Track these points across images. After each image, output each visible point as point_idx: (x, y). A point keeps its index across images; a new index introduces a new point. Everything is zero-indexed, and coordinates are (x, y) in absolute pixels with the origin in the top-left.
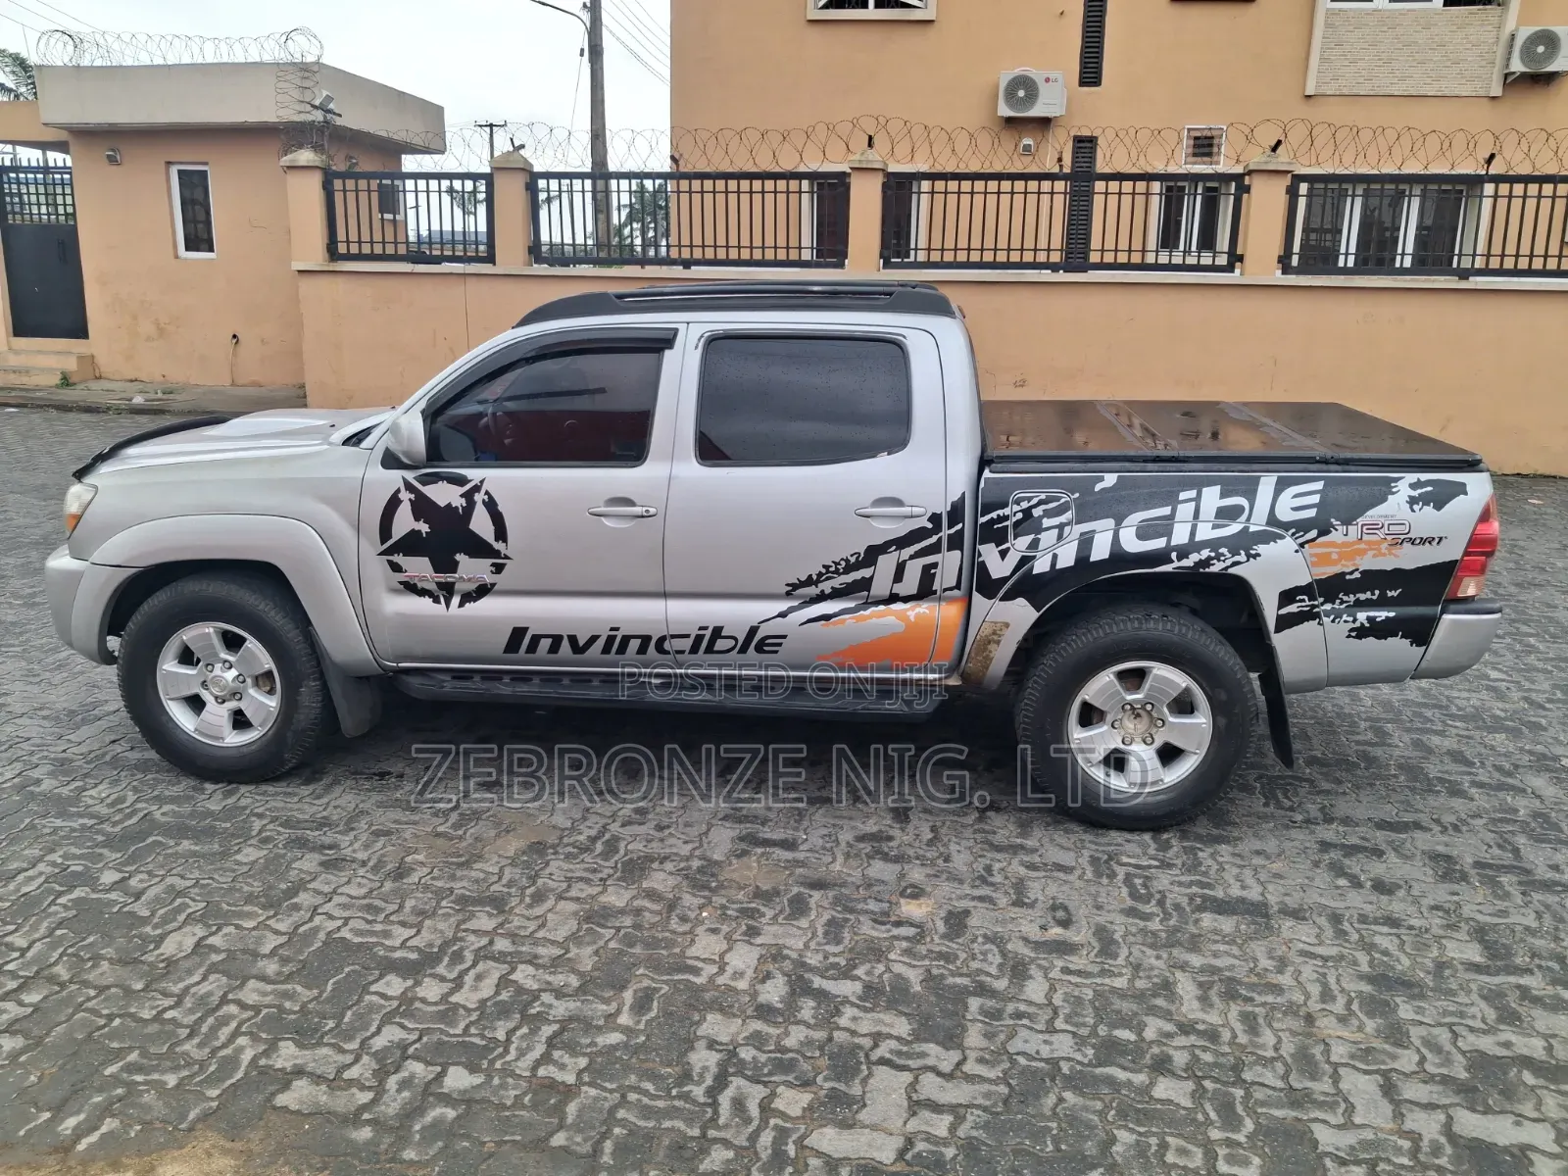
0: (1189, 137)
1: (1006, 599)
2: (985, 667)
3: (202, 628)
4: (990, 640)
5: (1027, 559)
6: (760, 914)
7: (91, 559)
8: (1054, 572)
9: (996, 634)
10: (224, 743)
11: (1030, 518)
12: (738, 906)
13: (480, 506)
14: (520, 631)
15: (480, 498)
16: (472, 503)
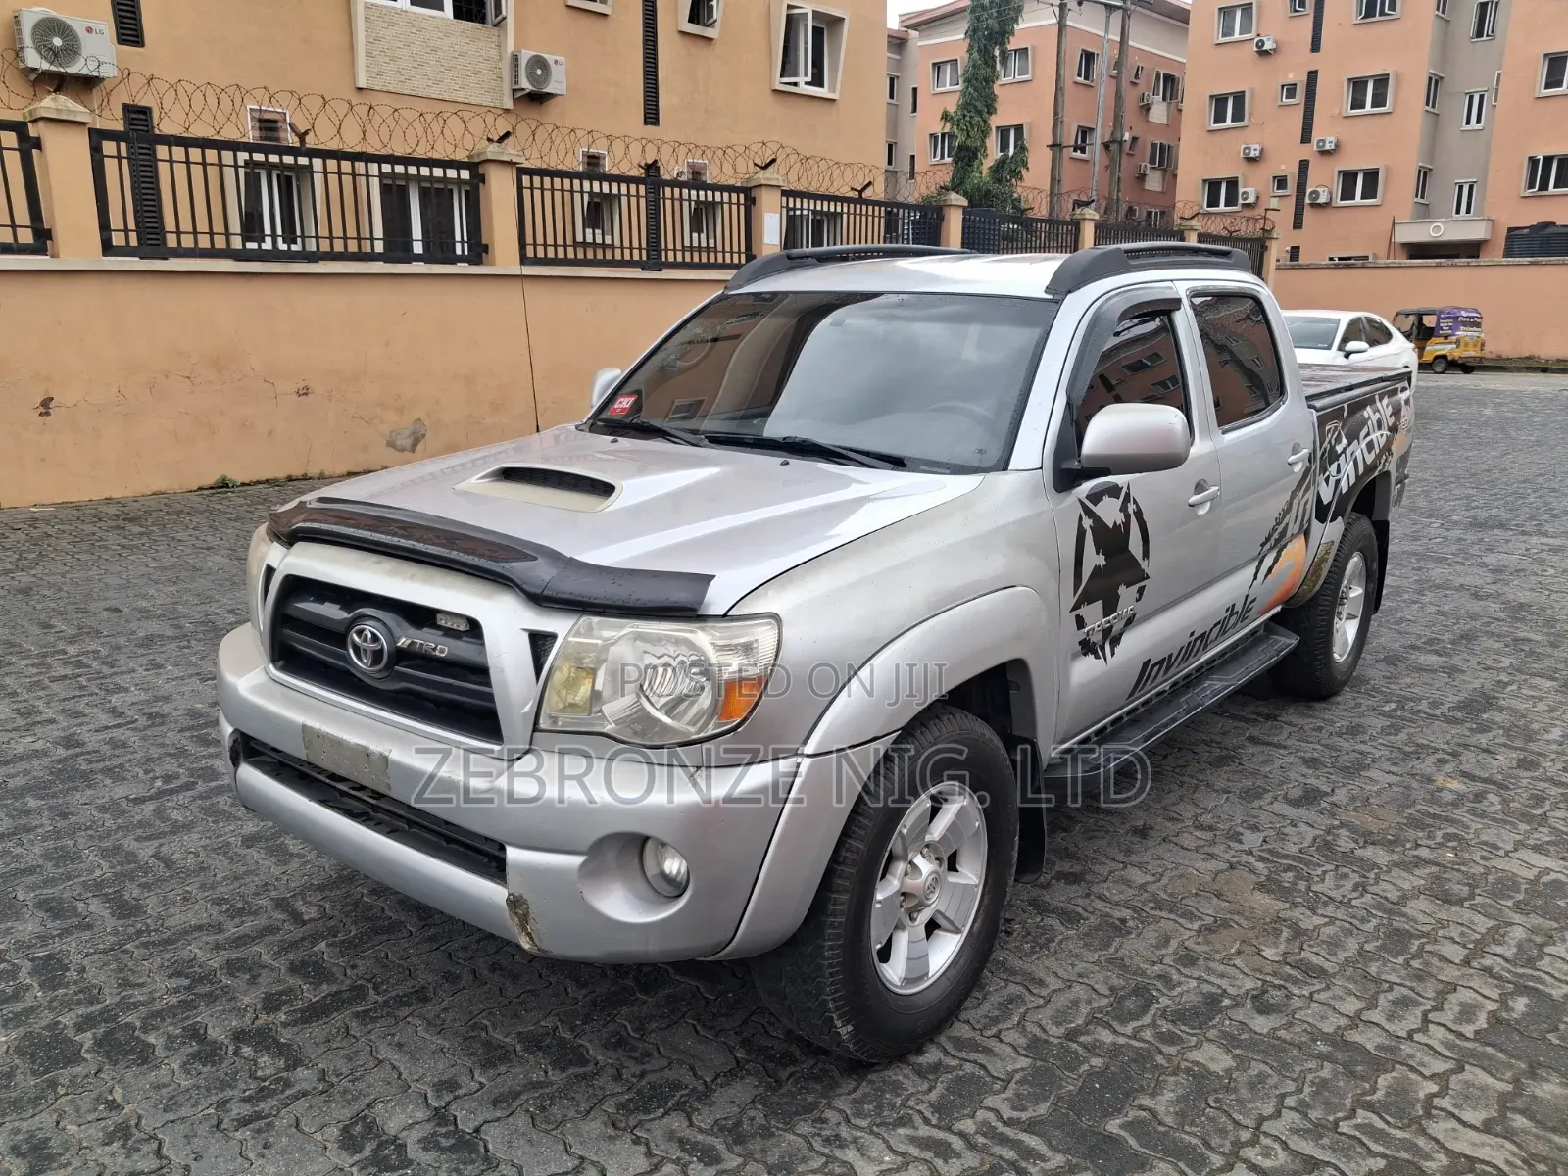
0: (252, 118)
1: (1332, 520)
2: (1314, 586)
3: (923, 803)
4: (1323, 560)
5: (1338, 482)
6: (1455, 834)
7: (809, 748)
8: (1351, 489)
9: (1327, 553)
10: (929, 979)
11: (1332, 448)
12: (1439, 839)
13: (1133, 519)
14: (1146, 664)
15: (1131, 507)
16: (1127, 517)
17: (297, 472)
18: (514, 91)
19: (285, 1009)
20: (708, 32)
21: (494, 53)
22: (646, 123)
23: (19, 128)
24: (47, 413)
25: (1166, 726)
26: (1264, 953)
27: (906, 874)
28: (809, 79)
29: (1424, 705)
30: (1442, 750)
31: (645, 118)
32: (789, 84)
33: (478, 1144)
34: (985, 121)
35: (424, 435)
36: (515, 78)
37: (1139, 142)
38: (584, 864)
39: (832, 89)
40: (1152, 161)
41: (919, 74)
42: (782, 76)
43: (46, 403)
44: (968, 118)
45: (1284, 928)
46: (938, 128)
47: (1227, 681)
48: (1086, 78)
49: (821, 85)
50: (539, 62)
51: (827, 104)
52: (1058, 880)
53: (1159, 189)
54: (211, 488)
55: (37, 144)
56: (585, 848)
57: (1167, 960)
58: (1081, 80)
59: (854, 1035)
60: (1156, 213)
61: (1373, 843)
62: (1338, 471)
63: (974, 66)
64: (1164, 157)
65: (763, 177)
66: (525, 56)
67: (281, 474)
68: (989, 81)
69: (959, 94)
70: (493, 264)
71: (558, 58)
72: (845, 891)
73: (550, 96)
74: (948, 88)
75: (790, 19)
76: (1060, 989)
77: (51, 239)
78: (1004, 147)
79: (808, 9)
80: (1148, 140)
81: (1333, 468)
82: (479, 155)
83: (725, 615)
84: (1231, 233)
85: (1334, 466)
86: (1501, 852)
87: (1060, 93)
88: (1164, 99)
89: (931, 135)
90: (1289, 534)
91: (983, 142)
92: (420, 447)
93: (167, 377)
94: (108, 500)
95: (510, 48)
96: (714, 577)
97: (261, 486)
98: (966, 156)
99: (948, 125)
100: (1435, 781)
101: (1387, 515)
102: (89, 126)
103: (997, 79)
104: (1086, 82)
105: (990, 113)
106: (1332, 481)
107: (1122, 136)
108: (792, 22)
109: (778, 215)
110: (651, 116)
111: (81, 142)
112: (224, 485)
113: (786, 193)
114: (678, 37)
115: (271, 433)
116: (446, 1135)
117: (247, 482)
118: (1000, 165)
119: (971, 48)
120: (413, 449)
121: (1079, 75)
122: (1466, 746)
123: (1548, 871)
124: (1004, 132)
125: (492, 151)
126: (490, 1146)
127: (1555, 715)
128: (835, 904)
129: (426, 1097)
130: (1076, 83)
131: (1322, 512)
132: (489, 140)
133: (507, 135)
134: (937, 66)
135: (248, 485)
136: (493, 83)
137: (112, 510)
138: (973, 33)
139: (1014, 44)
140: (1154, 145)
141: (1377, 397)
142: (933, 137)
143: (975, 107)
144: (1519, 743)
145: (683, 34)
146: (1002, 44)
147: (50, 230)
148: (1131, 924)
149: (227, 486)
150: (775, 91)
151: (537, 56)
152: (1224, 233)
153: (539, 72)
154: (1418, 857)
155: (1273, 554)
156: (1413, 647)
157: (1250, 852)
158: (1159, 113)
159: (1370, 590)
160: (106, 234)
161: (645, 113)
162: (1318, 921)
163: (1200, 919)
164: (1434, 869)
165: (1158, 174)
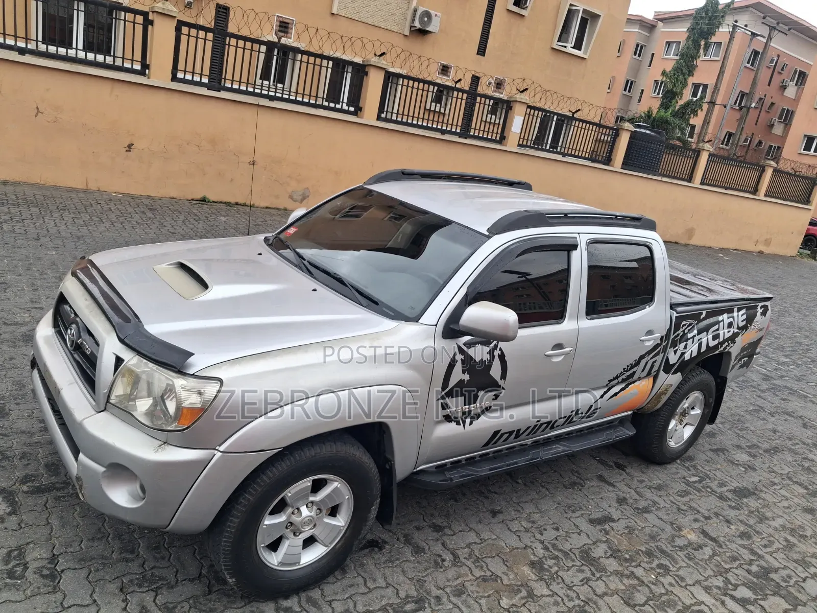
0: (277, 20)
1: (675, 373)
2: (656, 406)
3: (307, 483)
4: (664, 393)
5: (683, 354)
6: (666, 566)
7: (222, 448)
8: (692, 359)
9: (666, 390)
10: (299, 565)
11: (684, 334)
12: (654, 565)
13: (497, 358)
14: (496, 433)
15: (497, 352)
16: (493, 357)
17: (241, 201)
18: (411, 27)
19: (29, 484)
20: (523, 12)
21: (405, 6)
22: (478, 54)
23: (145, 14)
24: (130, 151)
25: (510, 465)
26: (501, 601)
27: (293, 513)
28: (573, 45)
29: (714, 485)
30: (702, 514)
31: (478, 51)
32: (562, 46)
33: (57, 577)
34: (685, 79)
35: (308, 196)
36: (413, 21)
37: (775, 107)
38: (105, 472)
39: (585, 53)
40: (780, 118)
41: (657, 46)
42: (558, 41)
43: (130, 146)
44: (676, 76)
45: (523, 590)
46: (660, 78)
47: (568, 447)
48: (752, 65)
49: (580, 49)
50: (427, 14)
51: (580, 60)
52: (430, 527)
53: (781, 135)
54: (198, 200)
55: (152, 23)
56: (106, 466)
57: (448, 590)
58: (749, 65)
59: (236, 584)
60: (775, 147)
61: (615, 558)
62: (685, 348)
63: (688, 48)
64: (787, 117)
65: (519, 97)
66: (421, 9)
67: (233, 201)
68: (695, 57)
69: (675, 61)
70: (362, 118)
71: (437, 13)
72: (238, 518)
73: (429, 32)
74: (671, 56)
75: (570, 11)
76: (382, 587)
77: (149, 69)
78: (695, 94)
79: (581, 7)
80: (781, 105)
81: (682, 345)
82: (367, 61)
83: (193, 374)
84: (795, 172)
85: (683, 345)
86: (683, 584)
87: (721, 74)
88: (796, 85)
89: (655, 81)
90: (636, 377)
91: (682, 90)
92: (304, 202)
93: (188, 144)
94: (149, 197)
95: (414, 4)
96: (193, 354)
97: (222, 204)
98: (669, 96)
99: (665, 78)
100: (682, 530)
101: (727, 374)
102: (177, 18)
103: (699, 57)
104: (751, 67)
105: (689, 75)
106: (679, 353)
107: (751, 104)
108: (571, 13)
109: (522, 118)
110: (482, 51)
111: (172, 25)
112: (204, 200)
113: (529, 107)
114: (506, 11)
115: (232, 180)
116: (48, 569)
117: (215, 201)
118: (688, 104)
119: (688, 38)
120: (301, 202)
121: (748, 63)
122: (717, 515)
123: (702, 603)
124: (696, 86)
125: (374, 60)
126: (61, 581)
127: (787, 511)
128: (230, 522)
129: (54, 548)
130: (745, 67)
131: (668, 368)
132: (375, 54)
133: (383, 54)
134: (669, 44)
135: (216, 202)
136: (401, 21)
137: (146, 202)
138: (691, 30)
139: (714, 39)
140: (783, 110)
141: (736, 309)
142: (656, 82)
143: (682, 70)
144: (752, 522)
145: (509, 10)
146: (707, 39)
147: (149, 65)
148: (446, 564)
149: (206, 201)
150: (553, 48)
151: (427, 11)
152: (792, 172)
153: (426, 19)
154: (633, 573)
155: (623, 385)
156: (739, 447)
157: (542, 542)
158: (791, 92)
159: (706, 412)
160: (174, 71)
161: (479, 49)
162: (546, 592)
163: (485, 571)
164: (636, 582)
165: (782, 126)
